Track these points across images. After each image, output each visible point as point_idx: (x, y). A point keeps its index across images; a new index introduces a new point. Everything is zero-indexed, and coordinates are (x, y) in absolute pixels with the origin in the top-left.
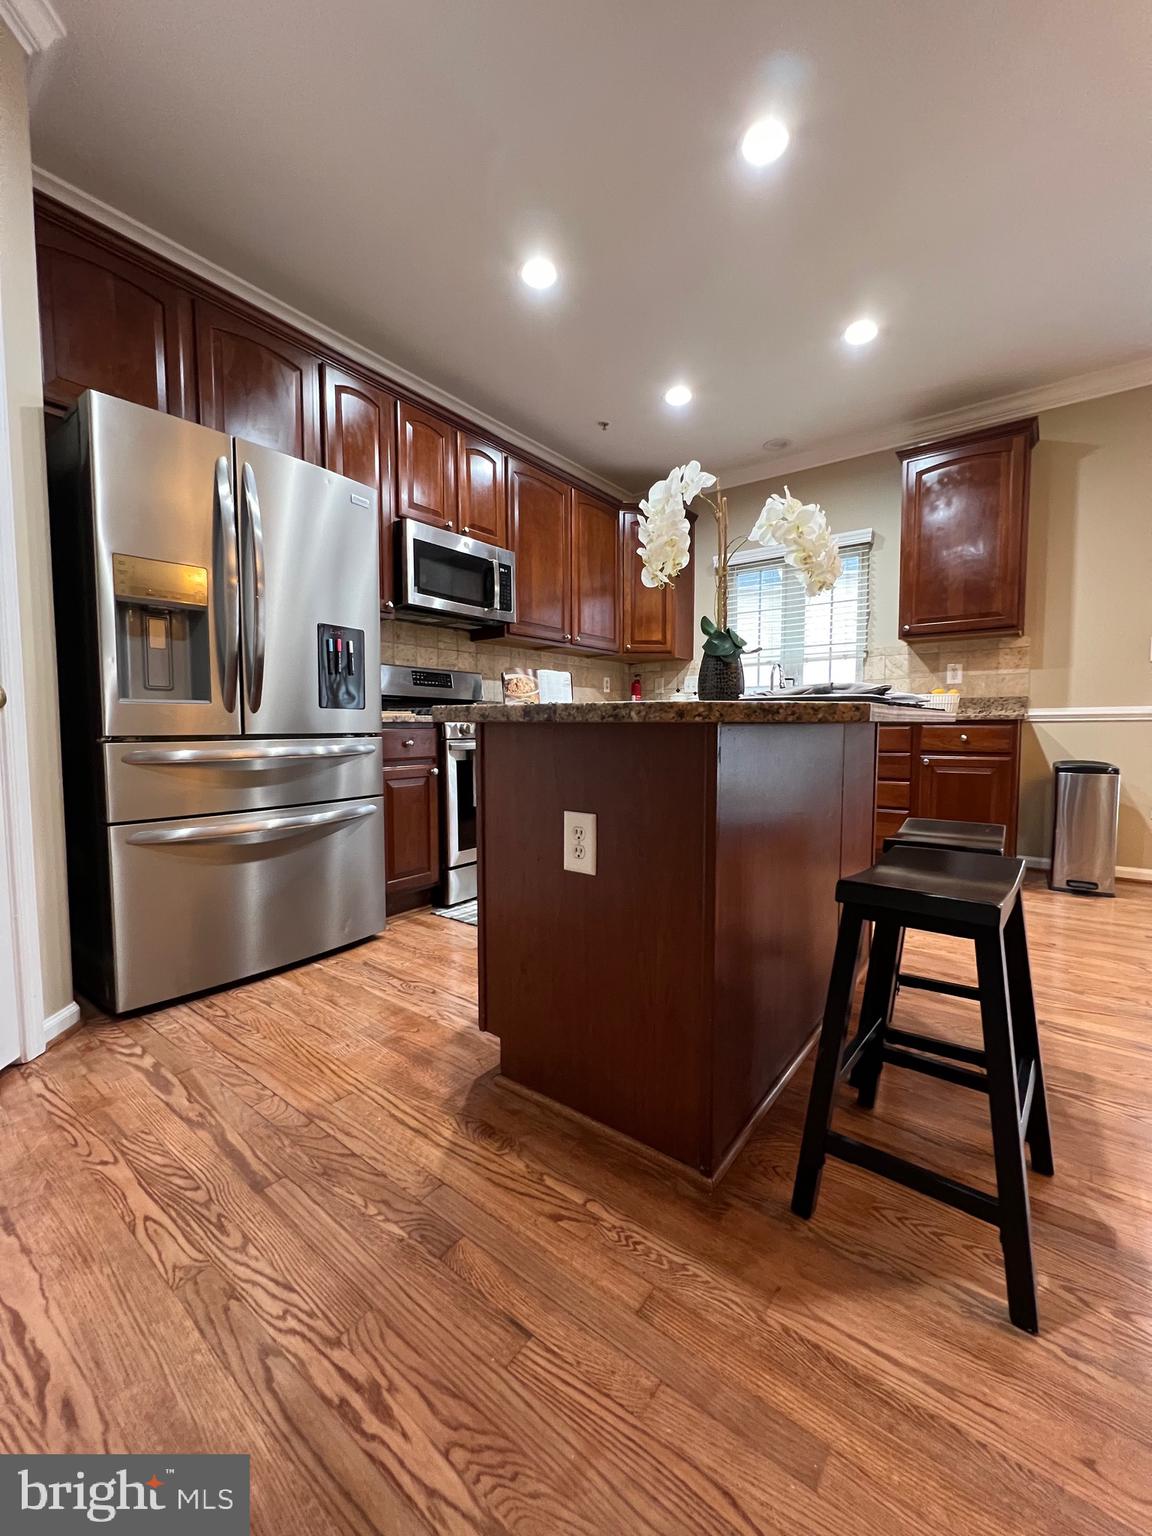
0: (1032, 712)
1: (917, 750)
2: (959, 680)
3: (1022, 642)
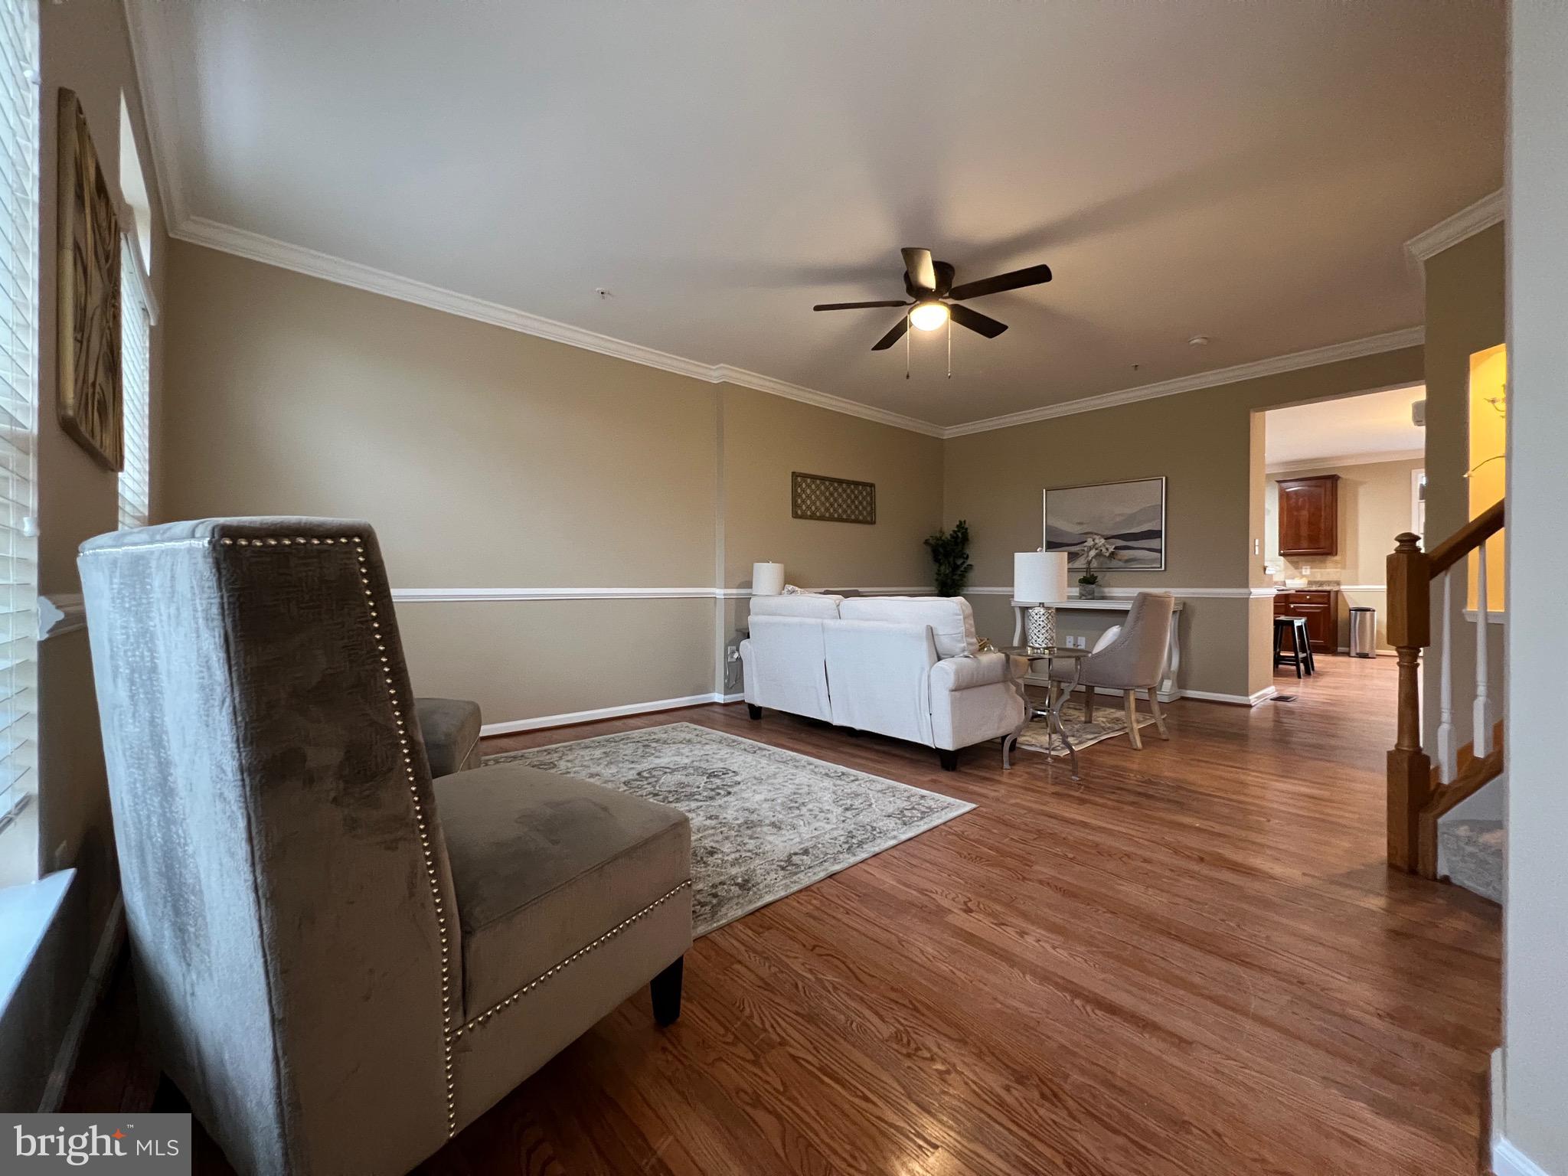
0: (1342, 587)
2: (1308, 573)
3: (1337, 558)
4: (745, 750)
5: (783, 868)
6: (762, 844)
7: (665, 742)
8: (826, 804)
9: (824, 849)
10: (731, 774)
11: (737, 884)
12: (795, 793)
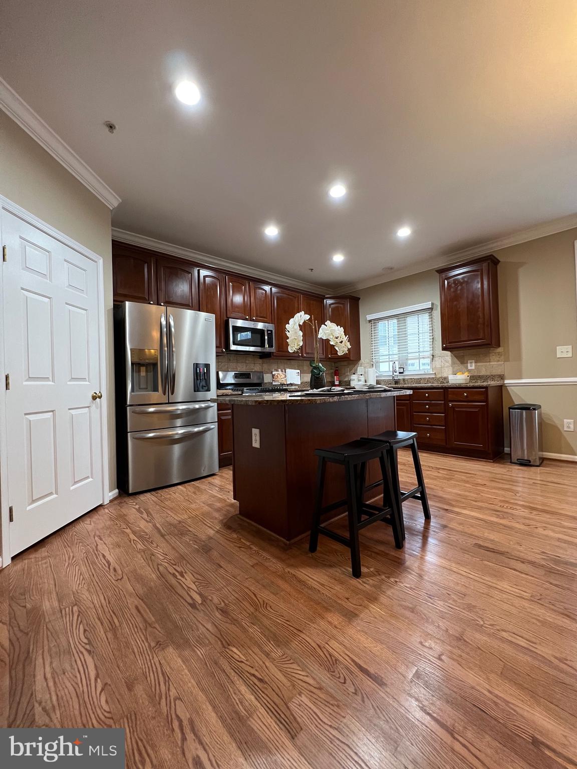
0: (506, 382)
1: (446, 400)
2: (473, 368)
3: (500, 350)
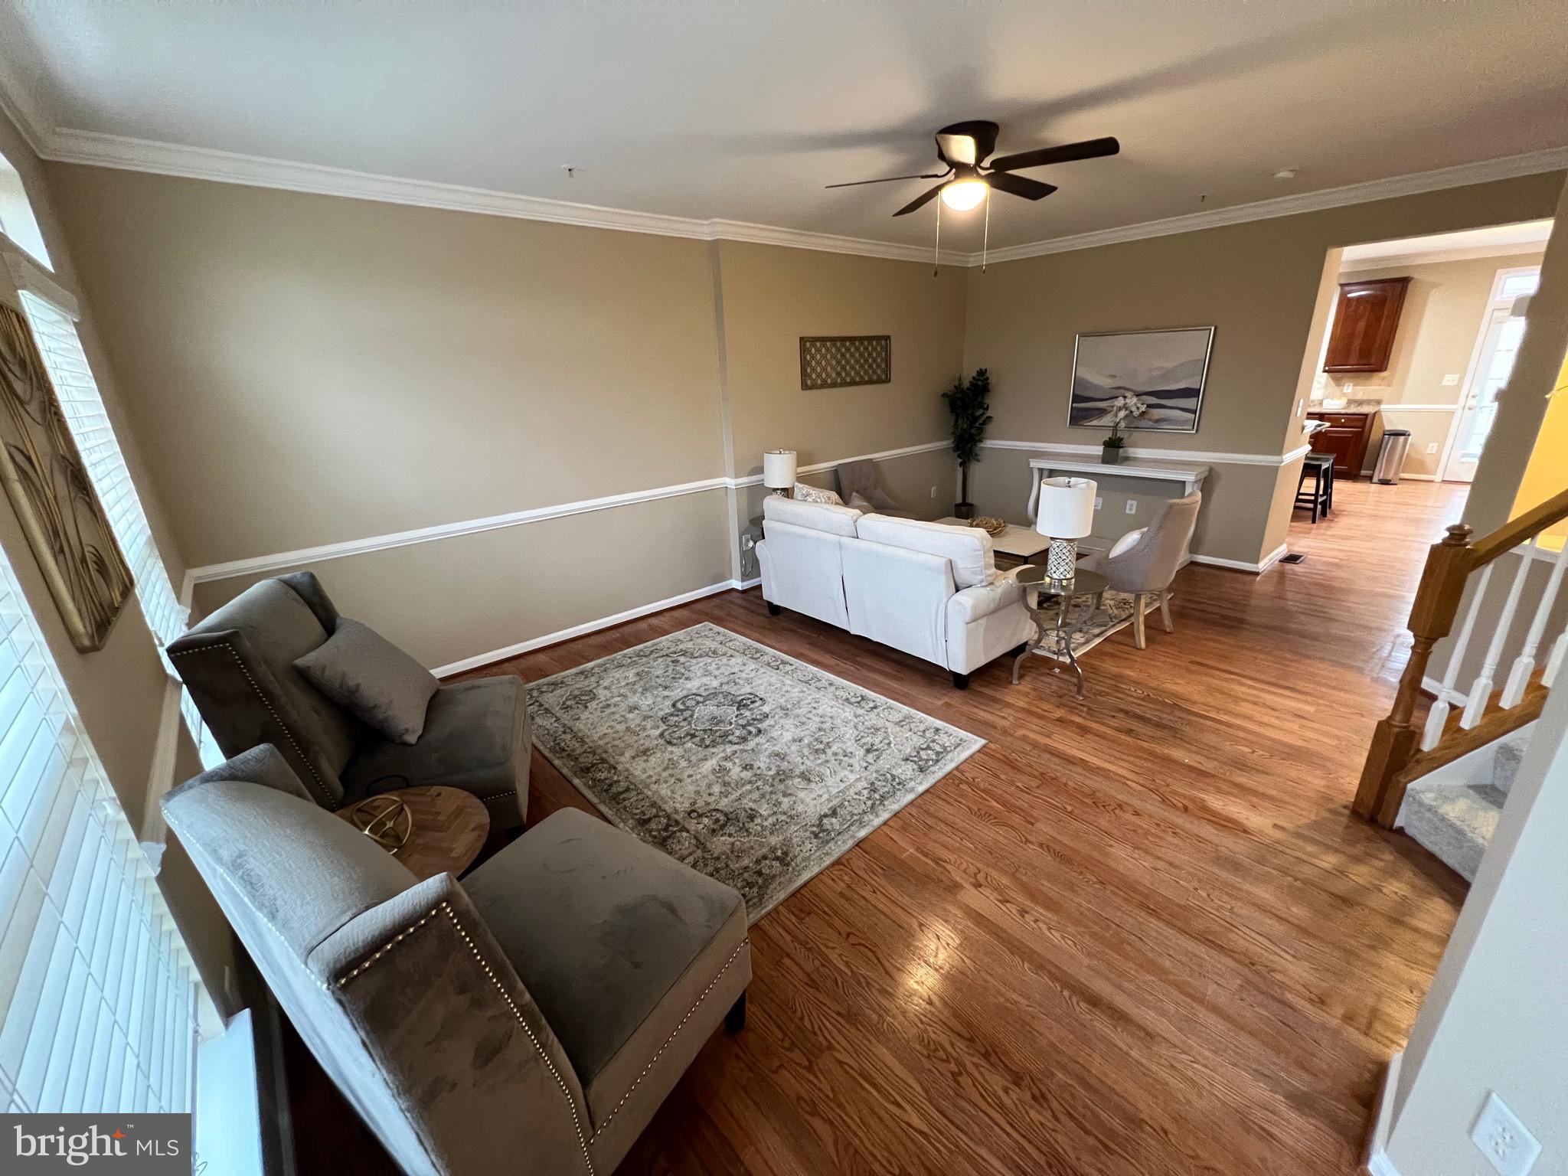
0: (1383, 407)
2: (1349, 391)
3: (1385, 374)
4: (768, 664)
5: (816, 836)
6: (795, 803)
7: (693, 657)
8: (849, 744)
9: (850, 809)
10: (759, 703)
11: (777, 858)
12: (820, 729)
